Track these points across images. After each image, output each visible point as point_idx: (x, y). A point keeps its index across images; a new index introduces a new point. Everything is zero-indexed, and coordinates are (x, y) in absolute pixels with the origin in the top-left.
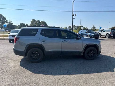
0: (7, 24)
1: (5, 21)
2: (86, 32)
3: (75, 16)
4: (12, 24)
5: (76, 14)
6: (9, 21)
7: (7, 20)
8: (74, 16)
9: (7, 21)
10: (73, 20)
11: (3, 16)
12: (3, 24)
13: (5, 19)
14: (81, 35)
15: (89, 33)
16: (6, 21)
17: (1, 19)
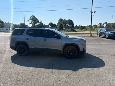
0: (38, 24)
1: (37, 21)
3: (94, 13)
5: (95, 11)
6: (40, 21)
7: (38, 20)
8: (92, 13)
10: (92, 17)
11: (35, 17)
12: (35, 24)
13: (37, 19)
15: (108, 31)
16: (37, 22)
17: (34, 19)
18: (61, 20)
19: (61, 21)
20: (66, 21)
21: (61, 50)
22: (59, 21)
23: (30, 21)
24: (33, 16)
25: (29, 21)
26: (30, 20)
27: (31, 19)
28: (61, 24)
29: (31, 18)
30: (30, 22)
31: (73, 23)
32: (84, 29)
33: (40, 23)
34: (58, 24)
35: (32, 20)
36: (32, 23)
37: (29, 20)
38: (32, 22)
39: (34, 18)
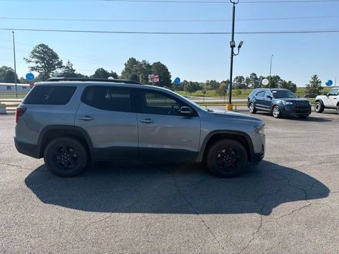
0: (59, 71)
1: (57, 62)
2: (269, 97)
3: (239, 47)
4: (74, 70)
5: (242, 42)
6: (65, 64)
7: (60, 60)
8: (234, 46)
9: (60, 65)
10: (232, 58)
11: (50, 49)
12: (49, 71)
13: (55, 56)
14: (255, 103)
15: (278, 98)
16: (57, 64)
17: (47, 57)
18: (133, 62)
19: (132, 67)
20: (148, 66)
21: (196, 151)
22: (125, 65)
23: (33, 60)
24: (42, 45)
25: (30, 61)
26: (33, 58)
27: (35, 55)
28: (133, 73)
29: (35, 51)
30: (34, 65)
31: (169, 73)
32: (199, 92)
33: (67, 67)
34: (122, 73)
35: (38, 57)
36: (38, 67)
37: (29, 59)
38: (39, 64)
39: (45, 52)
